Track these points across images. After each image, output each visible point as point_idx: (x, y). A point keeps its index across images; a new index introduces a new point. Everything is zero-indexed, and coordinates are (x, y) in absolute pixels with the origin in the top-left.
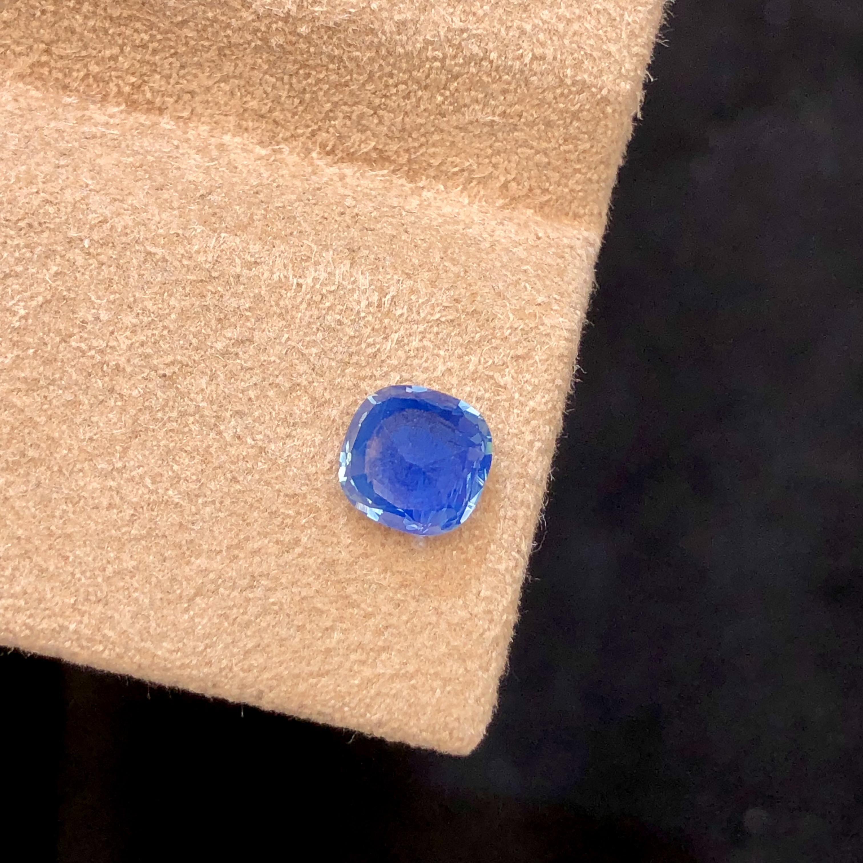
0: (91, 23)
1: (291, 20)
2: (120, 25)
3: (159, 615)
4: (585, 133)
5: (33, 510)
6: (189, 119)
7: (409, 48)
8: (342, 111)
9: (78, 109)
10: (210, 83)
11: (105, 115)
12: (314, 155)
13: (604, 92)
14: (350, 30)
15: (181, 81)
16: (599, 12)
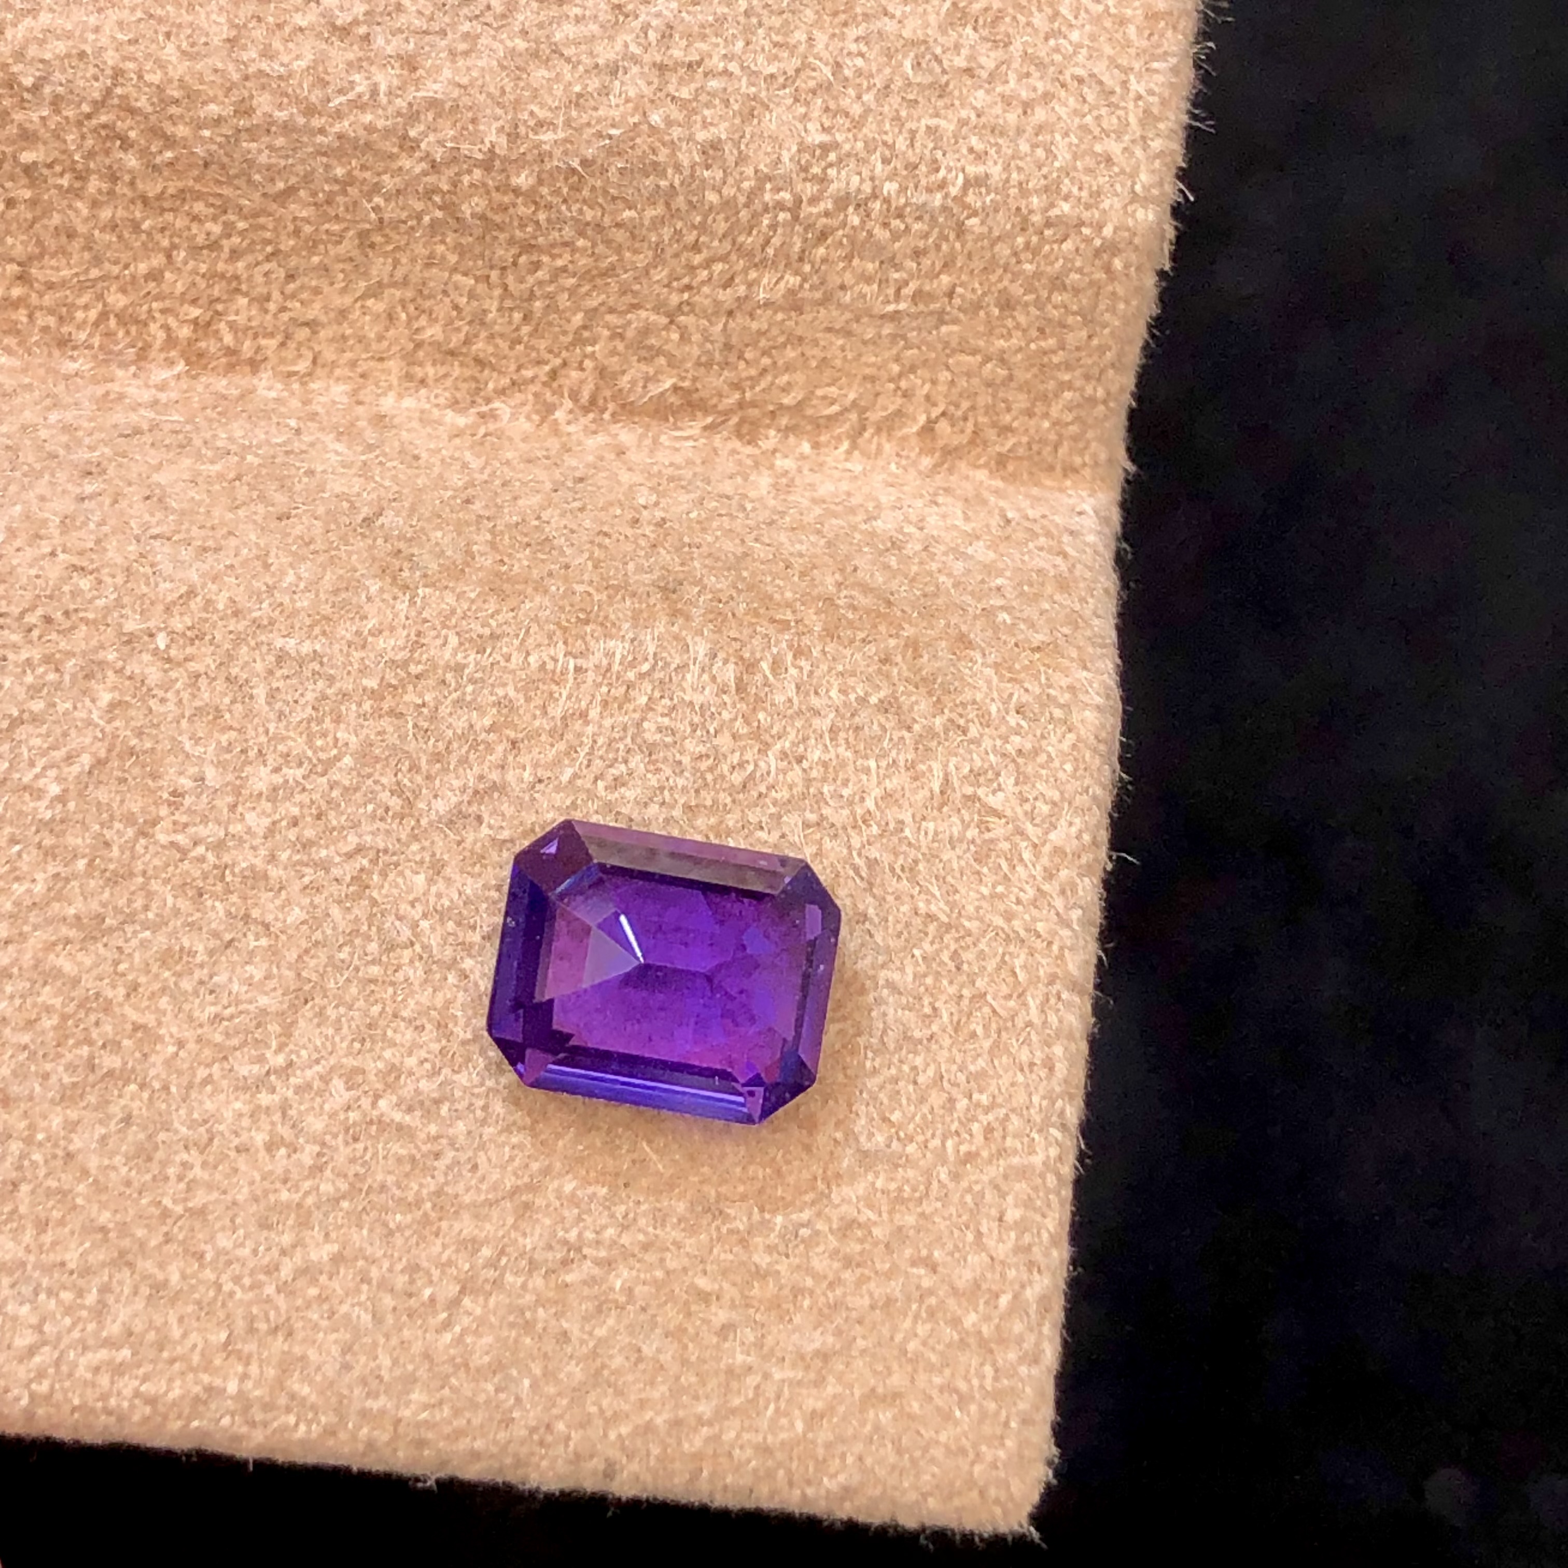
0: (106, 214)
1: (497, 163)
2: (163, 210)
3: (394, 1341)
4: (1075, 313)
5: (124, 1170)
6: (310, 374)
7: (729, 191)
8: (607, 326)
9: (95, 381)
10: (348, 300)
11: (147, 386)
12: (560, 415)
13: (1108, 231)
14: (613, 169)
15: (289, 304)
16: (1081, 81)
